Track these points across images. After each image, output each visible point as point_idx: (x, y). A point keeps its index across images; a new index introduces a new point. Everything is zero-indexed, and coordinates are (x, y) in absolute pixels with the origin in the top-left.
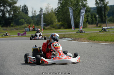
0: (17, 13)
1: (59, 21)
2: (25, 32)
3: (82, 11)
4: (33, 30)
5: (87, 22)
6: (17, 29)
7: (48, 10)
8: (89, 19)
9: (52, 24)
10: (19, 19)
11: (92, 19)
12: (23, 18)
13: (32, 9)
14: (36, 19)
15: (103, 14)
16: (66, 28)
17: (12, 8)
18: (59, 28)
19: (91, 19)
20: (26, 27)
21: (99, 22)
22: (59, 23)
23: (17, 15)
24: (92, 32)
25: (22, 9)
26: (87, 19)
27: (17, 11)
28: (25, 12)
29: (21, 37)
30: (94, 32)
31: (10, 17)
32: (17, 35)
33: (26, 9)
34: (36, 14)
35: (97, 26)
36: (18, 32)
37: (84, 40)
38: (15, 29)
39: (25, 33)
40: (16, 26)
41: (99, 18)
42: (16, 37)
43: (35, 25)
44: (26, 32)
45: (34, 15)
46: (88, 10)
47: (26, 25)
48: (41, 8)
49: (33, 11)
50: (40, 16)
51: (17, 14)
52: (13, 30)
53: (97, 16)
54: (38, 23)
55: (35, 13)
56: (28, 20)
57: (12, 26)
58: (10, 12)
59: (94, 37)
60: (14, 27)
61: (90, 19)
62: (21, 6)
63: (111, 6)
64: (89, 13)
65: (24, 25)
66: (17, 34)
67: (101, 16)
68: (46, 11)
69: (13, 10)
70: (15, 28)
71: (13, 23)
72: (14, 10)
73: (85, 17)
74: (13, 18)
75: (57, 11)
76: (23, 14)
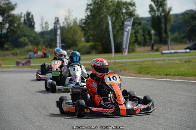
0: (14, 26)
1: (88, 41)
2: (28, 59)
3: (126, 23)
4: (43, 55)
5: (135, 42)
6: (16, 54)
7: (68, 21)
8: (139, 38)
9: (76, 46)
10: (19, 37)
11: (145, 38)
12: (26, 36)
13: (42, 19)
14: (48, 37)
15: (162, 29)
16: (100, 53)
17: (7, 18)
18: (88, 53)
19: (143, 38)
20: (30, 51)
21: (156, 42)
22: (88, 44)
23: (15, 30)
24: (144, 59)
25: (25, 20)
26: (136, 36)
27: (15, 22)
28: (28, 24)
29: (22, 68)
30: (147, 59)
31: (3, 32)
32: (15, 65)
33: (30, 19)
34: (48, 28)
35: (153, 48)
36: (17, 59)
37: (129, 73)
38: (12, 54)
39: (29, 62)
40: (13, 49)
41: (156, 35)
42: (14, 67)
43: (47, 47)
44: (31, 60)
45: (45, 30)
46: (137, 22)
47: (30, 47)
48: (56, 18)
49: (44, 23)
50: (54, 31)
51: (16, 28)
52: (8, 55)
53: (153, 32)
54: (51, 44)
55: (46, 27)
56: (35, 39)
57: (7, 49)
58: (4, 25)
59: (147, 68)
60: (11, 50)
61: (141, 38)
62: (21, 13)
63: (176, 15)
64: (140, 27)
65: (27, 48)
66: (15, 63)
67: (159, 33)
68: (65, 23)
69: (8, 21)
70: (12, 52)
71: (9, 43)
72: (10, 21)
73: (131, 34)
74: (9, 34)
75: (85, 23)
76: (26, 29)
